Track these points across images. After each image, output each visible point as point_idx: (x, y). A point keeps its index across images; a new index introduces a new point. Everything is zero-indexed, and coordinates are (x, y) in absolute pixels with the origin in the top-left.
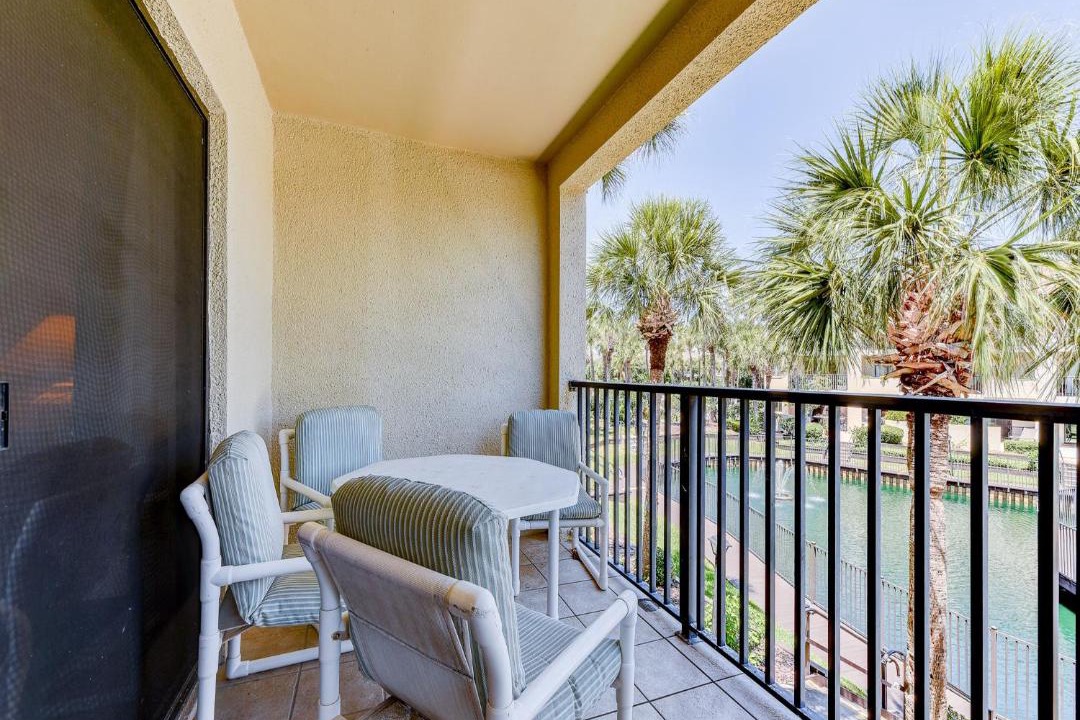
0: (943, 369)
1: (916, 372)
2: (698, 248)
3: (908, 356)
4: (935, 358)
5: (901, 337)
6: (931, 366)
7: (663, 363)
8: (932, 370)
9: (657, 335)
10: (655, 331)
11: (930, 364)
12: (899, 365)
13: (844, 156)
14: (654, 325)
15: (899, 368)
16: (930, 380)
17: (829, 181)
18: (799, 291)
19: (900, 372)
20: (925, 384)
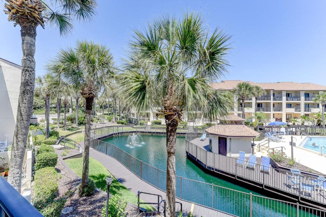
0: (175, 114)
1: (169, 115)
2: (104, 64)
3: (167, 110)
4: (174, 111)
5: (165, 104)
6: (173, 113)
7: (91, 107)
8: (173, 115)
9: (89, 96)
10: (87, 95)
11: (172, 113)
12: (165, 113)
13: (150, 36)
14: (87, 92)
15: (164, 114)
16: (172, 118)
17: (145, 45)
18: (136, 85)
19: (165, 115)
20: (171, 119)
